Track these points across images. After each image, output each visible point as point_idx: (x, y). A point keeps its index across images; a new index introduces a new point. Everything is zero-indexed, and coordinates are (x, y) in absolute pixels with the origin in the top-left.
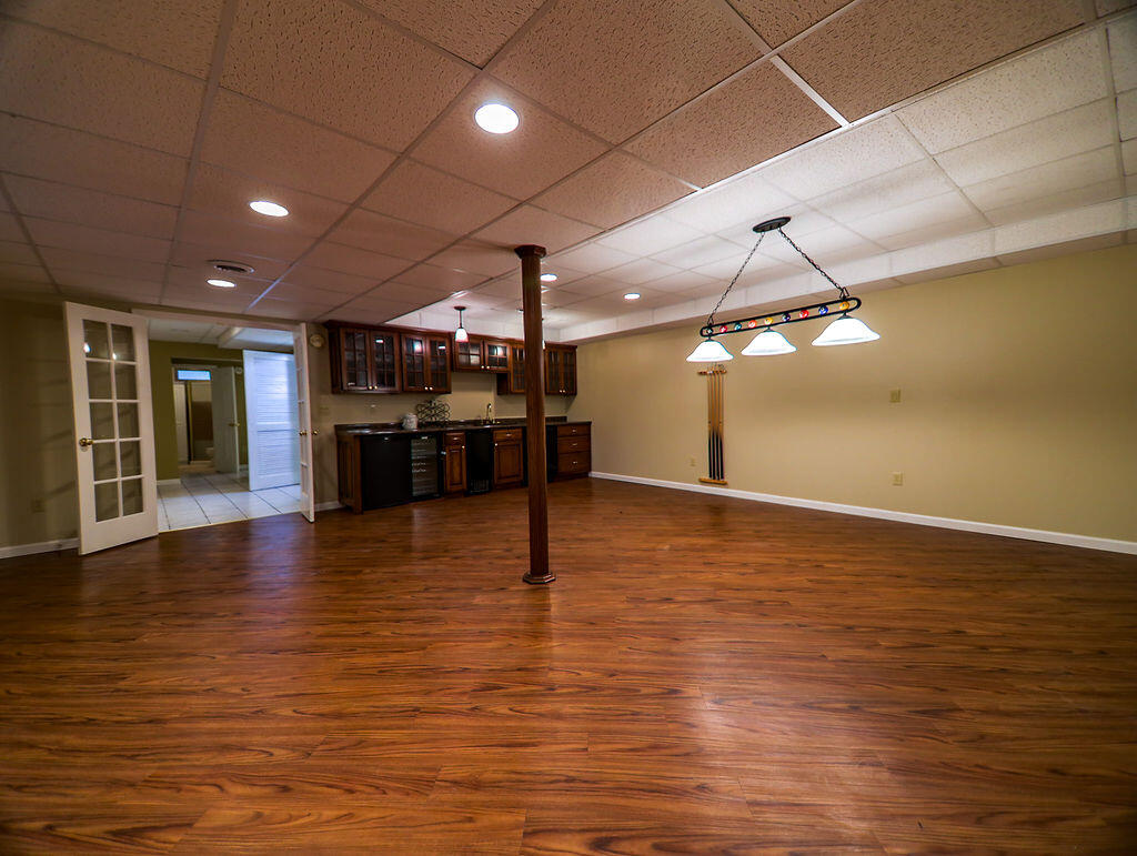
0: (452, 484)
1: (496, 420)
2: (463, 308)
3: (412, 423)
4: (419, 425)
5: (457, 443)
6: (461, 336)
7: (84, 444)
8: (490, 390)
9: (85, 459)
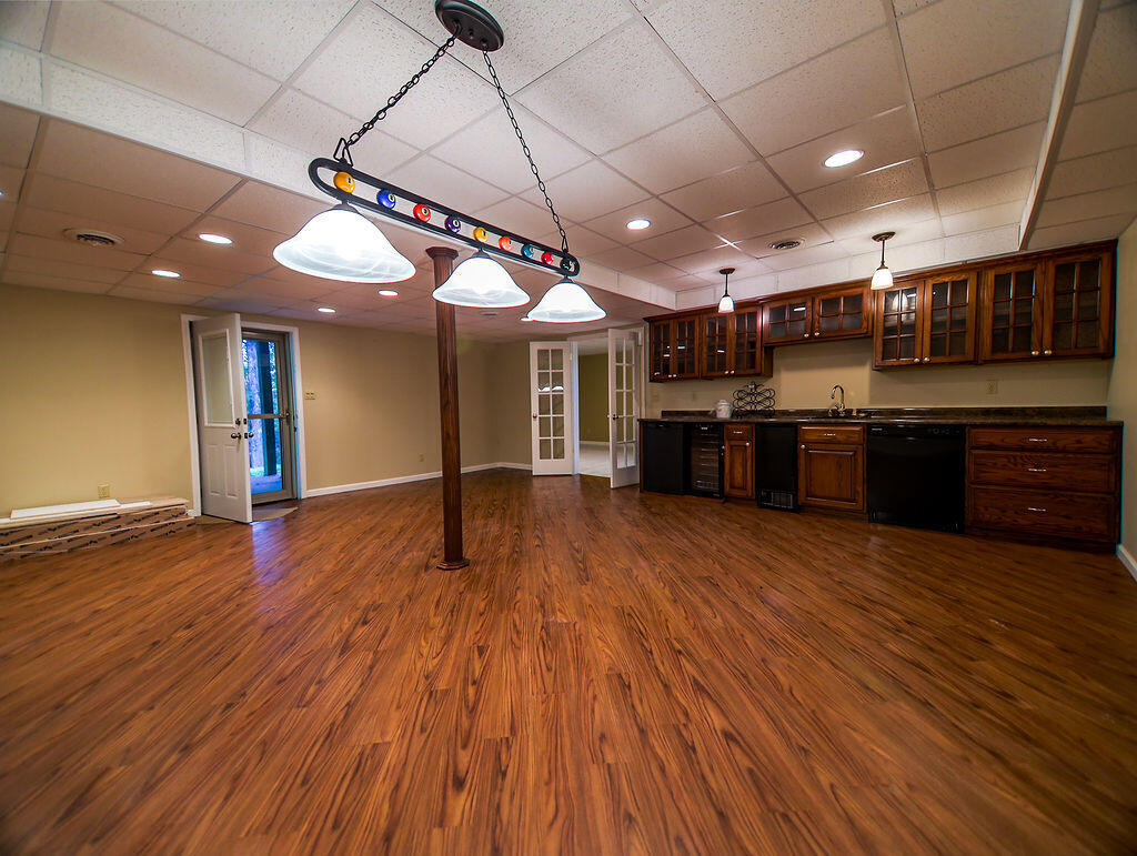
0: (732, 487)
1: (859, 411)
2: (731, 271)
3: (724, 412)
4: (734, 414)
5: (741, 438)
6: (726, 306)
7: (535, 417)
8: (861, 363)
9: (535, 425)
